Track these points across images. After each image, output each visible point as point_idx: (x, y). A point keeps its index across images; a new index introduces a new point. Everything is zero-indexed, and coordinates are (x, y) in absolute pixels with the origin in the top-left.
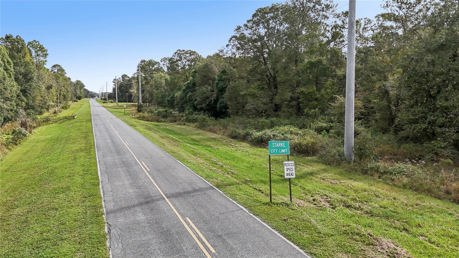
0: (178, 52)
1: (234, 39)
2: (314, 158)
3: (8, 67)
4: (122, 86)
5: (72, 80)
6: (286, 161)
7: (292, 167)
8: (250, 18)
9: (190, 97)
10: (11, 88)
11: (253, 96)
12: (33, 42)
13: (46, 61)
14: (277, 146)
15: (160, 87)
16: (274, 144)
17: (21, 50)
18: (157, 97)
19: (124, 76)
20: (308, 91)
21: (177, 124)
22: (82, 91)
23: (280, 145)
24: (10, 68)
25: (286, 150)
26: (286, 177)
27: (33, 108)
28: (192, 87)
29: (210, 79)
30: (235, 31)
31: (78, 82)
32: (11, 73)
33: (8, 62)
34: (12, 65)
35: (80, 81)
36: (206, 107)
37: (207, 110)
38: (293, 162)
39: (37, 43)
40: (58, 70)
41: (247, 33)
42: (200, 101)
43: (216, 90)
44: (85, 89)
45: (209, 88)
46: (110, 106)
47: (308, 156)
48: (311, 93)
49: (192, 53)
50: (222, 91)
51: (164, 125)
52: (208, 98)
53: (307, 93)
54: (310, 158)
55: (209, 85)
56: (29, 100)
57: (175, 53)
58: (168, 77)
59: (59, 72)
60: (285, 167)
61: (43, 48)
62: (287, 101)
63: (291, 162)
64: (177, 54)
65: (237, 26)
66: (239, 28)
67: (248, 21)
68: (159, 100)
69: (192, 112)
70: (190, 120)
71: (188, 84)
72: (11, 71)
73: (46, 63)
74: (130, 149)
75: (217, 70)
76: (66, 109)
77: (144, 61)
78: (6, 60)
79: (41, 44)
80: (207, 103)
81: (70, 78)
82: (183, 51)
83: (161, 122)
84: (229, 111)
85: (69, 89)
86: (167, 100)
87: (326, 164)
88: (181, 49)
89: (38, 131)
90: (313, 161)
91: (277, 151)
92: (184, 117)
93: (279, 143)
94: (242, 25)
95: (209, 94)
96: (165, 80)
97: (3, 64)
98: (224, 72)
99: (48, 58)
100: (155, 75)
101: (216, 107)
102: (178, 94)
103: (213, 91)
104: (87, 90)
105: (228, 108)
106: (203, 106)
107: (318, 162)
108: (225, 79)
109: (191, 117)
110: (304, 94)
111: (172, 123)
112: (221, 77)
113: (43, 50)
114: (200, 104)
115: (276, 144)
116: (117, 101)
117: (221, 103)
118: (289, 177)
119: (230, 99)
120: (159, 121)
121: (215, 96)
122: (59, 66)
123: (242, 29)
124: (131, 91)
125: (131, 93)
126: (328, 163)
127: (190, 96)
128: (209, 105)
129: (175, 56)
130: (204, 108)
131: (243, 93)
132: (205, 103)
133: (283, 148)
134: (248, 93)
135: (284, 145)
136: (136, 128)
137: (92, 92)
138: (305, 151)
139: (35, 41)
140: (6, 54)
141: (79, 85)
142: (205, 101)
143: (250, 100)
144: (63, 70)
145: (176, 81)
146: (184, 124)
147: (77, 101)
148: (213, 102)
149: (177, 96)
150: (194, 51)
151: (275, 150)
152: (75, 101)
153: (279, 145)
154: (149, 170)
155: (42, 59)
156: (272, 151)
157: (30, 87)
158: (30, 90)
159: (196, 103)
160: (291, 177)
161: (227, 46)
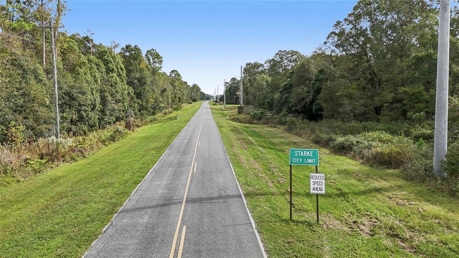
0: (280, 53)
1: (333, 35)
2: (396, 171)
3: (121, 73)
4: (231, 89)
5: (188, 84)
6: (313, 173)
7: (320, 181)
8: (351, 11)
9: (286, 99)
10: (123, 91)
11: (350, 97)
12: (151, 51)
13: (161, 67)
14: (301, 154)
15: (262, 89)
16: (298, 153)
17: (137, 58)
18: (259, 99)
19: (233, 79)
20: (412, 91)
21: (268, 126)
22: (198, 94)
23: (306, 154)
24: (122, 74)
25: (313, 160)
26: (312, 192)
27: (146, 109)
28: (288, 88)
29: (307, 79)
30: (333, 27)
31: (195, 86)
32: (124, 78)
33: (121, 69)
34: (125, 72)
35: (196, 85)
36: (301, 109)
37: (303, 112)
38: (323, 175)
39: (155, 51)
40: (175, 75)
41: (348, 28)
42: (295, 103)
43: (312, 91)
44: (202, 92)
45: (305, 89)
46: (218, 108)
47: (389, 168)
48: (416, 93)
49: (293, 53)
50: (318, 91)
51: (254, 127)
52: (303, 99)
53: (412, 94)
54: (391, 171)
55: (306, 85)
56: (143, 102)
57: (277, 54)
58: (269, 79)
59: (176, 77)
60: (312, 180)
61: (159, 55)
62: (388, 103)
63: (320, 175)
64: (278, 55)
65: (337, 22)
66: (338, 23)
67: (350, 15)
68: (260, 102)
69: (286, 114)
70: (282, 122)
71: (285, 85)
72: (123, 77)
73: (161, 69)
74: (197, 149)
75: (314, 69)
76: (177, 110)
77: (249, 64)
78: (119, 67)
79: (157, 52)
80: (302, 105)
81: (186, 82)
82: (285, 51)
83: (253, 123)
84: (325, 113)
85: (184, 92)
86: (267, 102)
87: (407, 180)
88: (283, 50)
89: (141, 130)
90: (393, 175)
91: (301, 160)
92: (277, 120)
93: (305, 152)
94: (342, 20)
95: (304, 95)
96: (266, 81)
97: (117, 71)
98: (321, 71)
99: (163, 65)
100: (257, 77)
101: (312, 109)
102: (277, 96)
103: (309, 92)
104: (203, 93)
105: (323, 110)
106: (298, 108)
107: (399, 177)
108: (322, 79)
109: (283, 120)
110: (408, 94)
111: (264, 125)
112: (318, 76)
113: (159, 57)
114: (295, 106)
115: (300, 153)
116: (225, 103)
117: (316, 105)
118: (316, 192)
119: (326, 101)
120: (252, 122)
121: (311, 97)
122: (176, 71)
123: (342, 24)
124: (238, 93)
125: (237, 95)
126: (409, 179)
127: (286, 97)
128: (304, 107)
129: (276, 57)
130: (299, 110)
131: (339, 94)
132: (300, 105)
133: (310, 158)
134: (345, 94)
135: (311, 154)
136: (222, 129)
137: (208, 95)
138: (388, 163)
139: (152, 49)
140: (120, 62)
141: (196, 88)
142: (300, 103)
143: (346, 101)
144: (179, 75)
145: (276, 82)
146: (275, 127)
147: (191, 103)
148: (309, 104)
149: (275, 99)
150: (295, 51)
151: (299, 160)
152: (189, 103)
153: (304, 153)
154: (195, 172)
155: (158, 65)
156: (294, 160)
157: (144, 90)
158: (144, 93)
159: (290, 105)
160: (320, 192)
161: (324, 44)
